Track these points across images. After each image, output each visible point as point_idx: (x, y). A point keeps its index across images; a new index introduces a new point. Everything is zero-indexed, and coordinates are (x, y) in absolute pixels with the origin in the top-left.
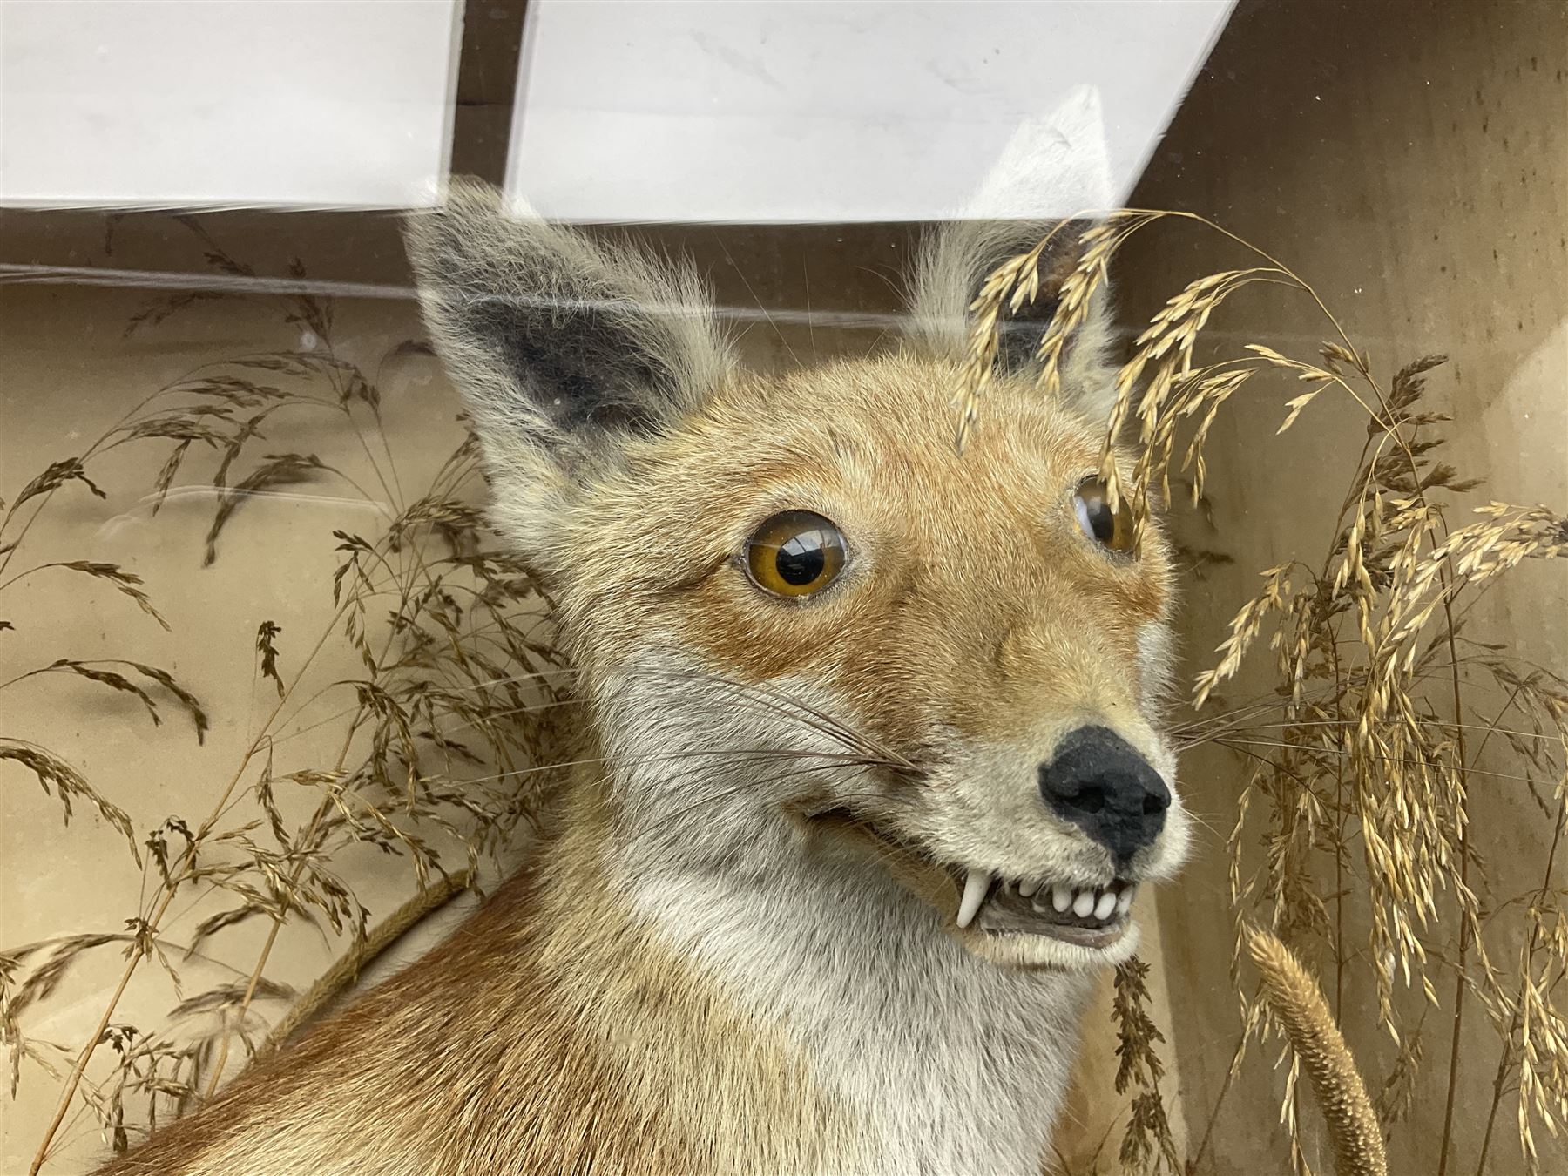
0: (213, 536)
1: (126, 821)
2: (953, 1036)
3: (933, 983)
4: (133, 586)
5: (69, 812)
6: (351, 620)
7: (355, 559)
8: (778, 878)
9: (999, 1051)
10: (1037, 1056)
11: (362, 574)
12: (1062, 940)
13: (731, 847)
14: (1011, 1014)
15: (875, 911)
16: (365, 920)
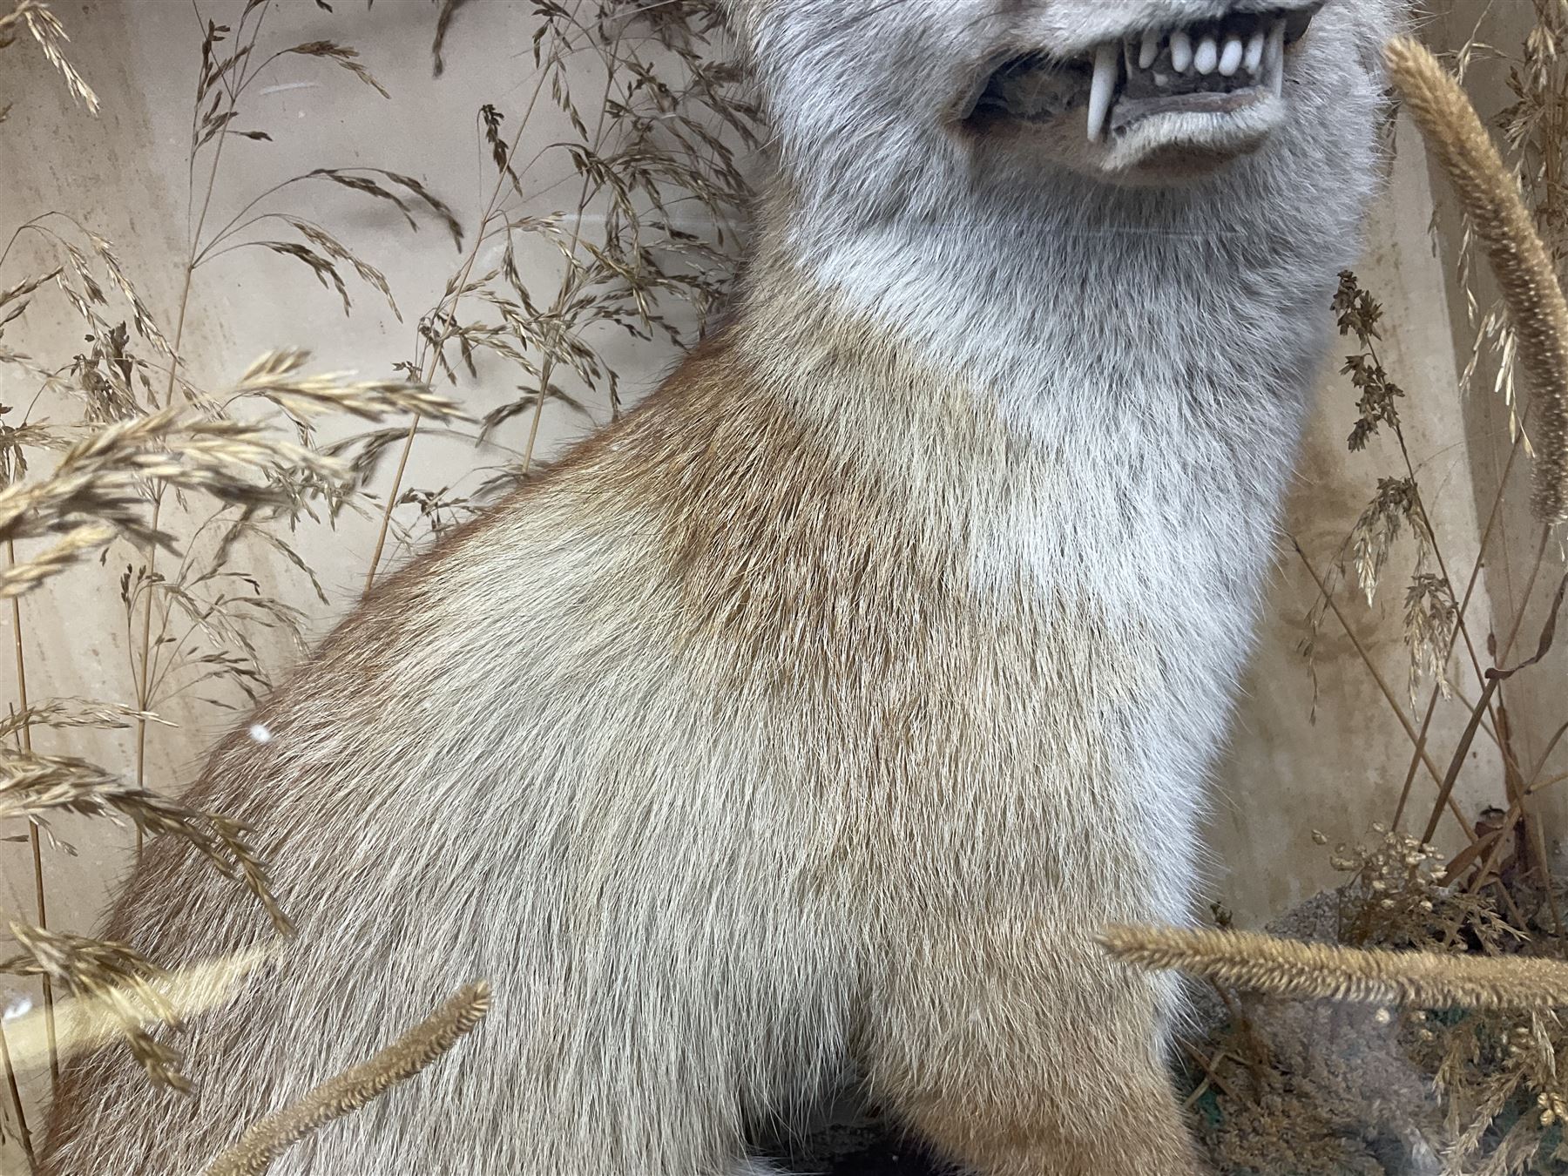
0: (438, 46)
1: (381, 278)
2: (1149, 373)
3: (1123, 314)
4: (351, 59)
5: (348, 303)
6: (556, 82)
7: (551, 21)
8: (950, 215)
9: (1206, 395)
10: (1249, 401)
11: (557, 32)
12: (1187, 110)
13: (896, 183)
14: (1217, 353)
15: (1056, 245)
16: (615, 383)
